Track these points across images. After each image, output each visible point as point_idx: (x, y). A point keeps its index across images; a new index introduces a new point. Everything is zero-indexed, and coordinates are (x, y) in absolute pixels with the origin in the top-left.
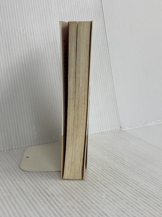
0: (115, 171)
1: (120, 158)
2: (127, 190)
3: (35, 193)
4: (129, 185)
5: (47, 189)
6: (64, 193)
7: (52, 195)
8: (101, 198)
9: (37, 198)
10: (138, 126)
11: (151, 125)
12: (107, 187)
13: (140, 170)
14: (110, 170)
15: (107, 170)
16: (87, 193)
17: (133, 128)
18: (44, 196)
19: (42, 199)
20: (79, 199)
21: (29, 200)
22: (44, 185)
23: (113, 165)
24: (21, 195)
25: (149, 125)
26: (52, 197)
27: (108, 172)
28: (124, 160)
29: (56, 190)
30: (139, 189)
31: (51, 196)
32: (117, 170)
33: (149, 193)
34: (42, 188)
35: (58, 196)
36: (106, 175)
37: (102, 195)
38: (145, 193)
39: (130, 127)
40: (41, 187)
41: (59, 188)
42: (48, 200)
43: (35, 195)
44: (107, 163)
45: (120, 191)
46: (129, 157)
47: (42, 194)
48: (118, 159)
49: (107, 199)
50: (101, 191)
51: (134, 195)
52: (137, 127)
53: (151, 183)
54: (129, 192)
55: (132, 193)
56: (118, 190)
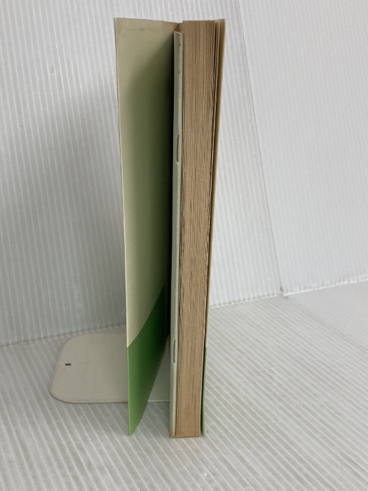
0: (246, 407)
1: (264, 372)
2: (262, 460)
3: (53, 460)
4: (268, 447)
5: (81, 449)
6: (116, 461)
7: (89, 465)
8: (197, 478)
9: (54, 472)
10: (323, 285)
11: (355, 282)
12: (216, 451)
13: (304, 406)
14: (234, 404)
15: (226, 404)
16: (167, 464)
17: (311, 290)
18: (71, 468)
19: (64, 475)
20: (146, 478)
21: (35, 477)
22: (75, 440)
23: (245, 390)
24: (21, 464)
25: (352, 282)
26: (88, 471)
27: (230, 408)
28: (271, 378)
29: (101, 452)
30: (289, 459)
31: (86, 468)
32: (251, 404)
33: (310, 469)
34: (70, 447)
35: (101, 469)
36: (221, 417)
37: (201, 470)
38: (300, 470)
39: (305, 289)
40: (69, 443)
41: (108, 447)
42: (76, 478)
43: (50, 464)
44: (231, 385)
45: (244, 462)
46: (284, 369)
47: (68, 462)
48: (259, 374)
49: (211, 481)
50: (201, 460)
51: (274, 474)
52: (321, 288)
53: (321, 443)
54: (265, 464)
55: (270, 470)
56: (241, 458)
